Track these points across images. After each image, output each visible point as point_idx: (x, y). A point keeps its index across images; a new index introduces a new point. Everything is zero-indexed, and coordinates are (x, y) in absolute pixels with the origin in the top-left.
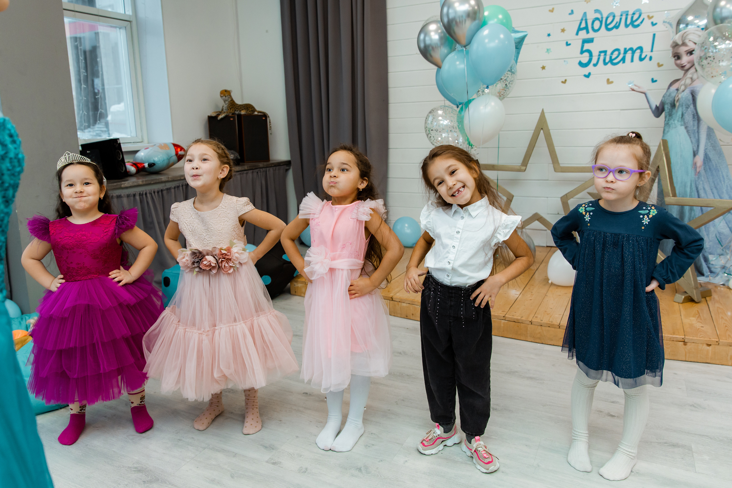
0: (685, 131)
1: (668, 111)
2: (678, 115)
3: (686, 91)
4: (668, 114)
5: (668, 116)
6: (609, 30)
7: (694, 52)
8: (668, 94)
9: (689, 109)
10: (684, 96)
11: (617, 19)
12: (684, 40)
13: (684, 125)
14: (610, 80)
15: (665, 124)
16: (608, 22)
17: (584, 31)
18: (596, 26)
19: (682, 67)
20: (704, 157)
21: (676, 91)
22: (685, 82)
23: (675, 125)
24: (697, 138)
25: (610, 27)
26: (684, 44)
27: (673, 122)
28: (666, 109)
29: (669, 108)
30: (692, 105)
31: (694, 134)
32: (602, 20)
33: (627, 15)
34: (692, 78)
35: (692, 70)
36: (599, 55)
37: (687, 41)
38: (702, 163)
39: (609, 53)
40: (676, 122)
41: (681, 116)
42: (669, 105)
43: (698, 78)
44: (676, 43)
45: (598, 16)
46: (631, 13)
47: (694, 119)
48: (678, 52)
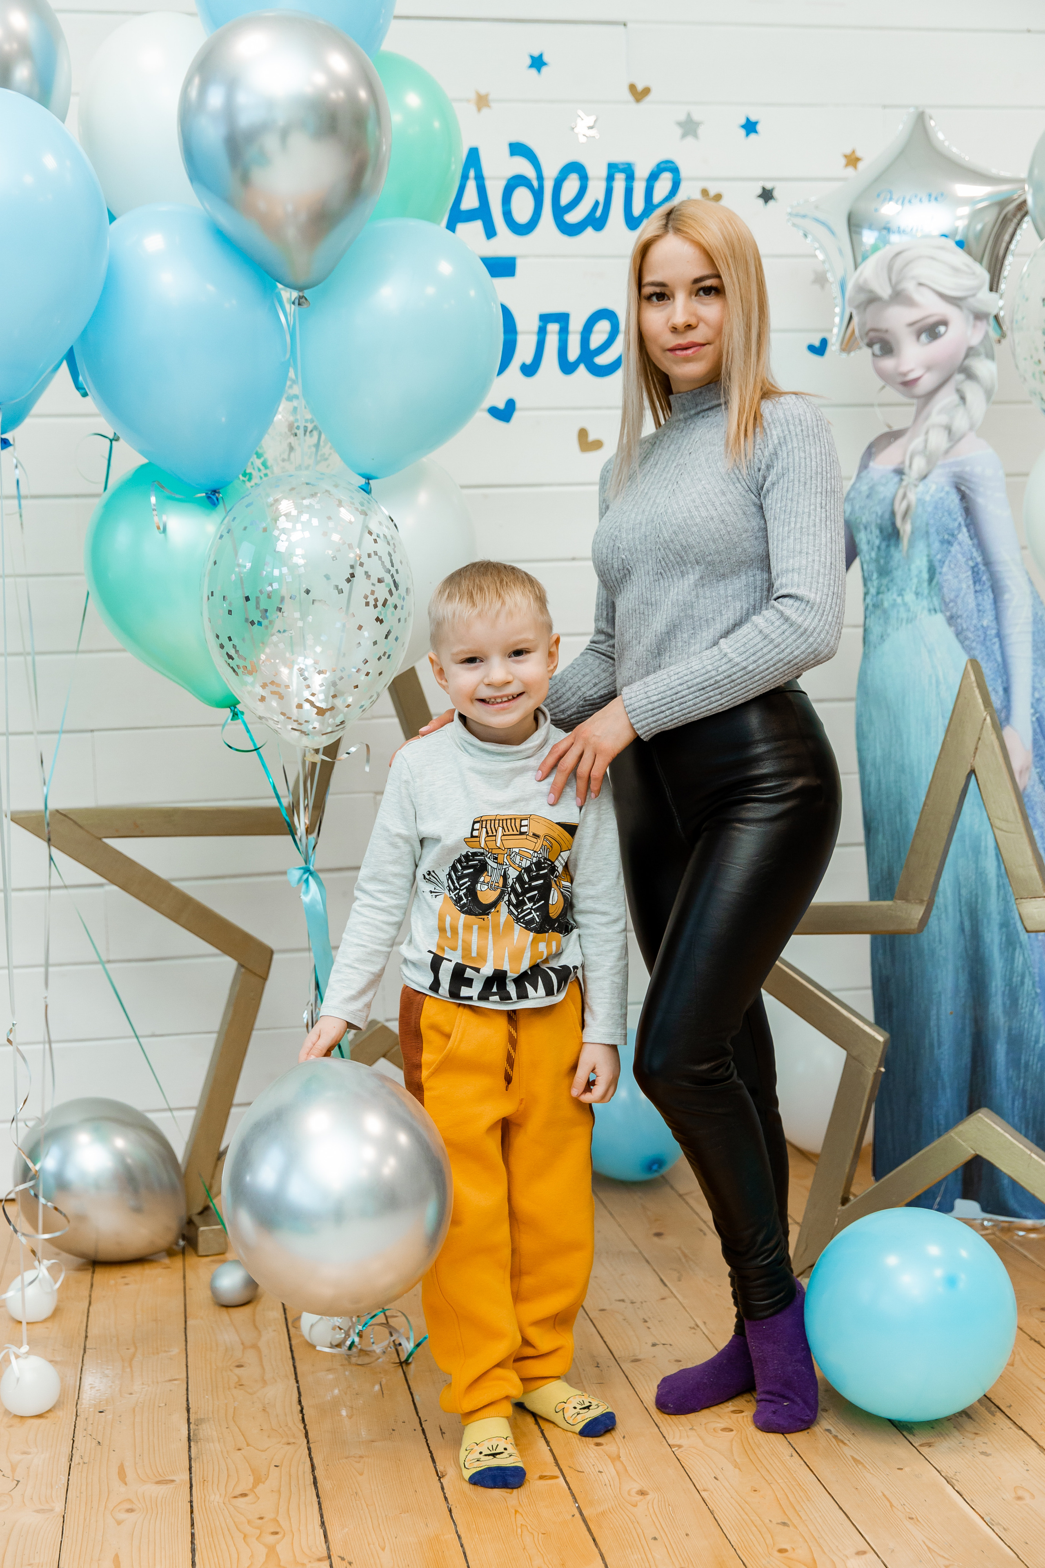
0: (950, 633)
1: (873, 555)
2: (914, 572)
3: (931, 478)
4: (873, 567)
5: (875, 576)
6: (572, 230)
7: (942, 329)
8: (864, 488)
9: (955, 548)
10: (928, 498)
11: (596, 191)
12: (898, 282)
13: (941, 611)
14: (592, 437)
15: (866, 609)
16: (565, 199)
17: (478, 226)
18: (522, 214)
19: (908, 384)
20: (1034, 731)
21: (896, 479)
22: (926, 441)
23: (909, 610)
24: (999, 659)
25: (573, 217)
26: (899, 297)
27: (899, 600)
28: (863, 546)
29: (877, 542)
30: (964, 530)
31: (983, 643)
32: (541, 187)
33: (630, 177)
34: (949, 429)
35: (947, 398)
36: (542, 332)
37: (909, 286)
38: (1031, 756)
39: (576, 325)
40: (909, 597)
41: (925, 576)
42: (876, 532)
43: (971, 428)
44: (871, 291)
45: (524, 167)
46: (642, 172)
47: (978, 588)
48: (883, 325)
